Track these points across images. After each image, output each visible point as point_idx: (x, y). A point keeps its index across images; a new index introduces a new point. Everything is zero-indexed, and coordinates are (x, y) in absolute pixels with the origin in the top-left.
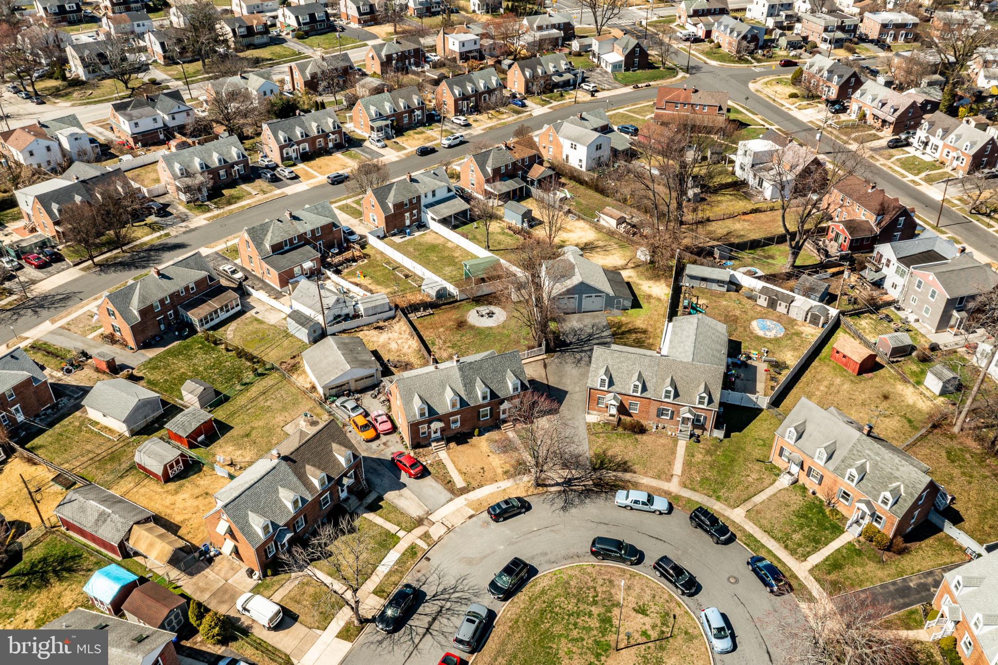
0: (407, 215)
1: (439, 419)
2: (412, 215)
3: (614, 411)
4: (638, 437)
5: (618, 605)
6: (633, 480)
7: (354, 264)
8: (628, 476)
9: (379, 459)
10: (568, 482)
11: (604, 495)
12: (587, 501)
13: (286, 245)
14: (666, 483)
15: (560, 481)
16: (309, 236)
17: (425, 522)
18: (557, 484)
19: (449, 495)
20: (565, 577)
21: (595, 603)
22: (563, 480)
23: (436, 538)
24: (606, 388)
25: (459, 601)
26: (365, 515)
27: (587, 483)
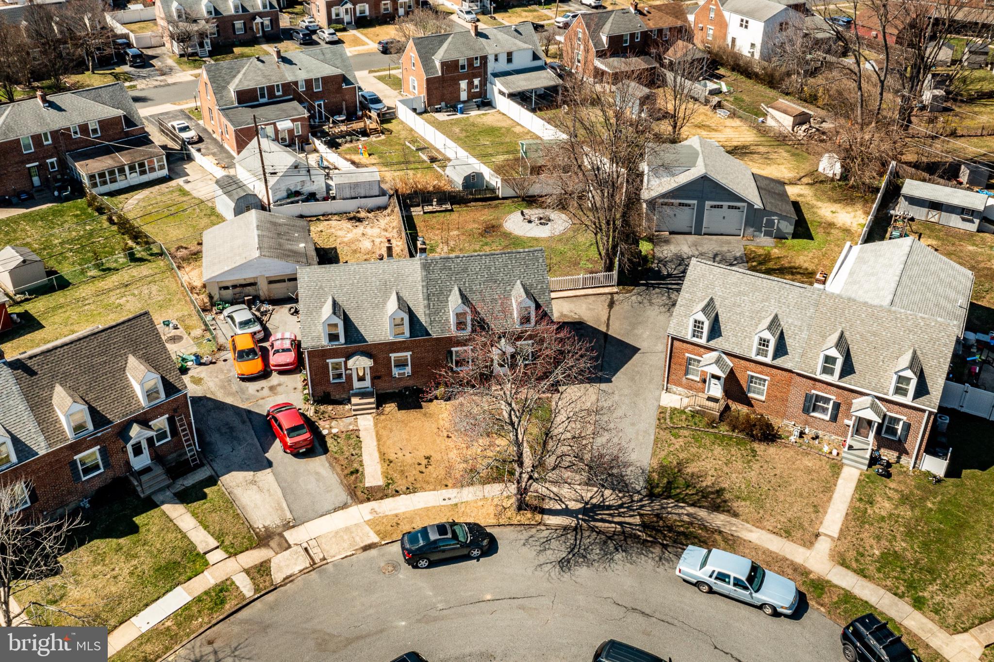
0: (463, 84)
1: (368, 352)
2: (470, 85)
3: (716, 390)
4: (759, 447)
6: (728, 530)
7: (363, 139)
8: (718, 520)
9: (249, 412)
10: (590, 511)
11: (657, 550)
12: (618, 556)
13: (263, 96)
14: (802, 550)
15: (573, 505)
16: (302, 89)
17: (273, 543)
18: (566, 512)
19: (343, 496)
22: (580, 505)
23: (278, 577)
24: (703, 341)
26: (166, 507)
27: (628, 520)
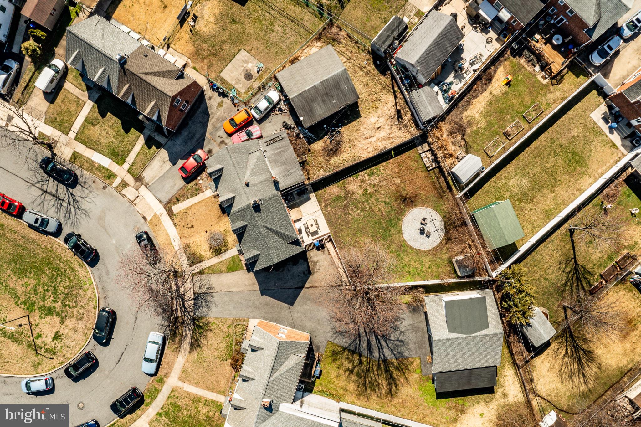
5: (62, 322)
6: (182, 350)
8: (186, 346)
10: (181, 297)
11: (166, 323)
14: (177, 376)
15: (182, 290)
17: (138, 183)
19: (165, 200)
20: (86, 287)
21: (65, 306)
23: (123, 192)
25: (68, 212)
26: (142, 136)
27: (179, 311)
